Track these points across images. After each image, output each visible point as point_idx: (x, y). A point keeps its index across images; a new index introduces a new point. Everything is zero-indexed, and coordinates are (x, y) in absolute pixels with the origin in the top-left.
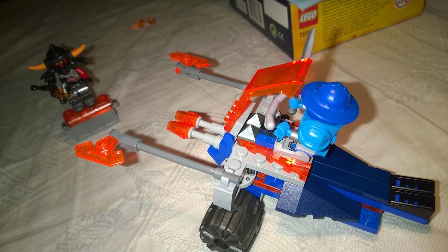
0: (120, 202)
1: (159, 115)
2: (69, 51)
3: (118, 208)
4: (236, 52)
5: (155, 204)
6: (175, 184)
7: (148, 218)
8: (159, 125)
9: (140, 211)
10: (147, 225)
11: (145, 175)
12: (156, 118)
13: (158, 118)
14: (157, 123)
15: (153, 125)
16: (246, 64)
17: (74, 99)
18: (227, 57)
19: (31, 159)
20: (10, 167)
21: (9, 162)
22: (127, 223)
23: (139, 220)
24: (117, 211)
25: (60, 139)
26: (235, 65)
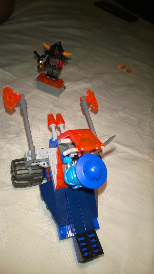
0: (15, 124)
1: (72, 110)
2: (64, 51)
3: (12, 125)
4: (138, 119)
5: (21, 138)
6: (37, 139)
7: (13, 139)
8: (66, 114)
9: (14, 134)
10: (10, 141)
11: (35, 125)
12: (70, 110)
13: (70, 111)
14: (67, 112)
15: (65, 111)
16: (133, 128)
17: (50, 71)
18: (131, 117)
19: (16, 78)
20: (7, 73)
21: (10, 71)
22: (6, 133)
23: (10, 136)
24: (10, 125)
25: (33, 81)
26: (129, 124)
